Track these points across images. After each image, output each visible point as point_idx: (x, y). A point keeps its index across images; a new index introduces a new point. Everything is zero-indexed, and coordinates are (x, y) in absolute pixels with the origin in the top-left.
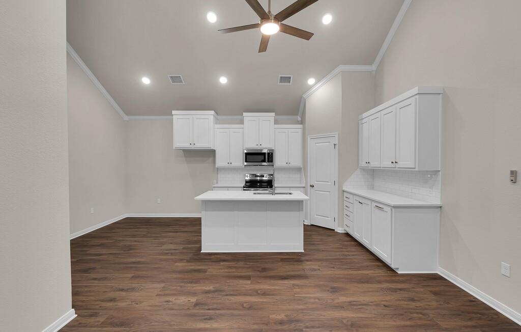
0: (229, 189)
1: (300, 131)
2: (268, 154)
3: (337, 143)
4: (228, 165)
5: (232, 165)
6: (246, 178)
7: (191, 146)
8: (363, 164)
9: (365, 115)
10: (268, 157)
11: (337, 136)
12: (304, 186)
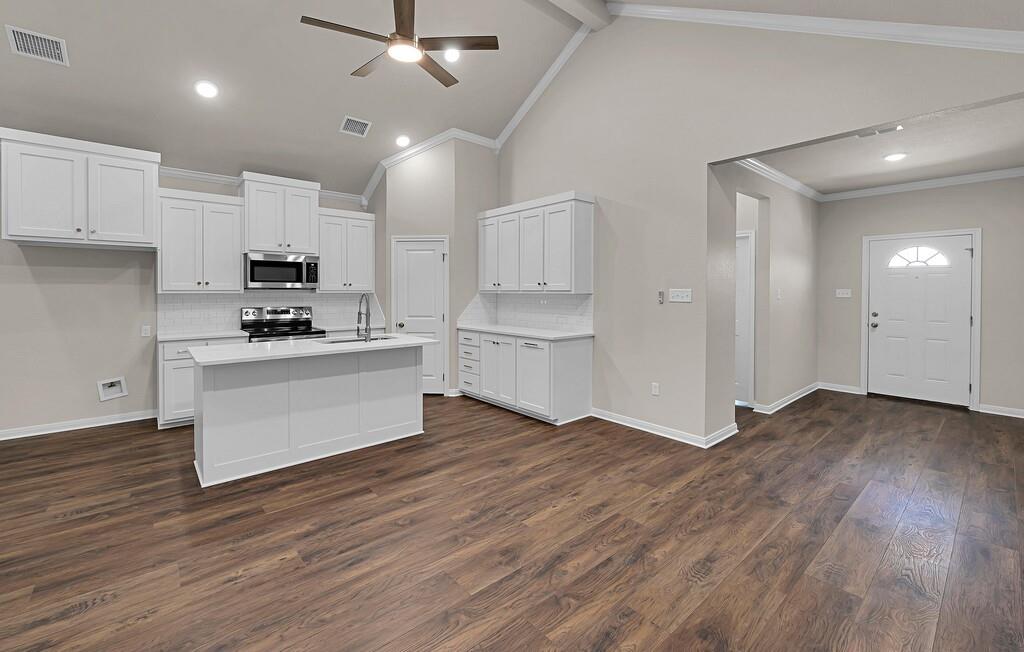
0: (209, 342)
1: (371, 225)
2: (308, 265)
3: (447, 252)
4: (197, 287)
5: (210, 287)
6: (245, 318)
7: (79, 235)
8: (489, 287)
9: (489, 213)
10: (306, 272)
11: (447, 241)
12: (383, 326)
